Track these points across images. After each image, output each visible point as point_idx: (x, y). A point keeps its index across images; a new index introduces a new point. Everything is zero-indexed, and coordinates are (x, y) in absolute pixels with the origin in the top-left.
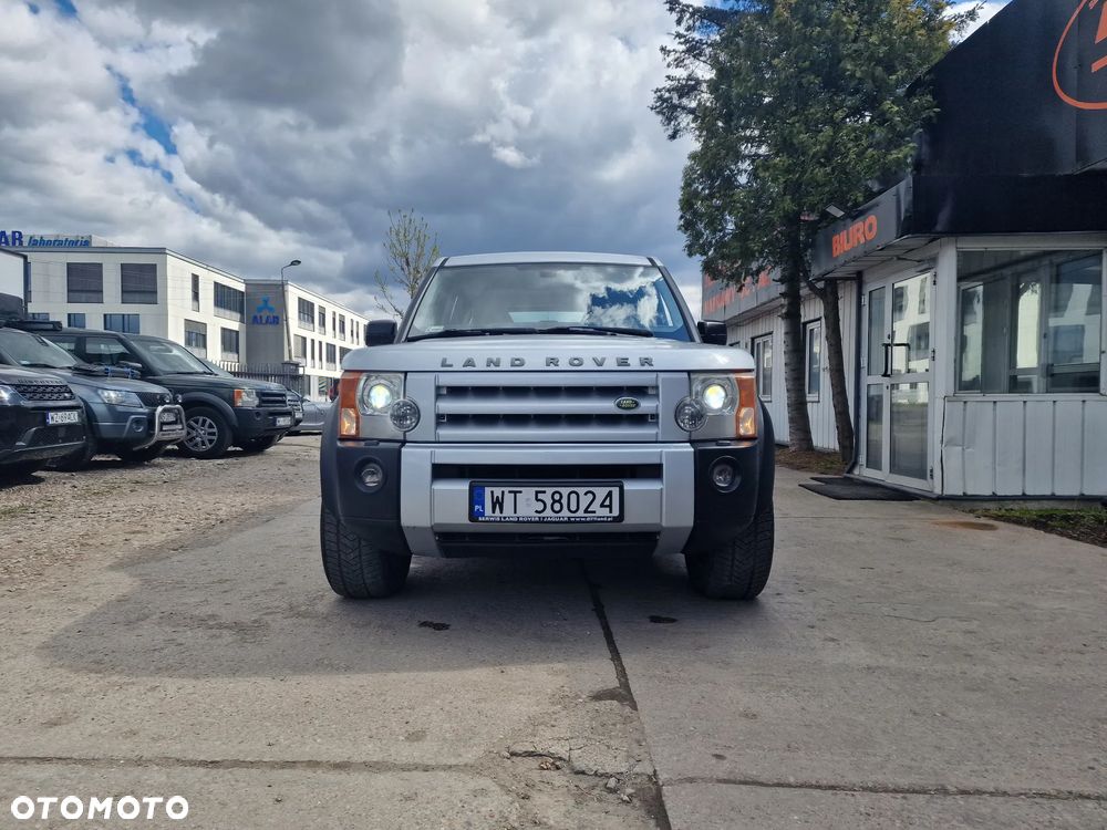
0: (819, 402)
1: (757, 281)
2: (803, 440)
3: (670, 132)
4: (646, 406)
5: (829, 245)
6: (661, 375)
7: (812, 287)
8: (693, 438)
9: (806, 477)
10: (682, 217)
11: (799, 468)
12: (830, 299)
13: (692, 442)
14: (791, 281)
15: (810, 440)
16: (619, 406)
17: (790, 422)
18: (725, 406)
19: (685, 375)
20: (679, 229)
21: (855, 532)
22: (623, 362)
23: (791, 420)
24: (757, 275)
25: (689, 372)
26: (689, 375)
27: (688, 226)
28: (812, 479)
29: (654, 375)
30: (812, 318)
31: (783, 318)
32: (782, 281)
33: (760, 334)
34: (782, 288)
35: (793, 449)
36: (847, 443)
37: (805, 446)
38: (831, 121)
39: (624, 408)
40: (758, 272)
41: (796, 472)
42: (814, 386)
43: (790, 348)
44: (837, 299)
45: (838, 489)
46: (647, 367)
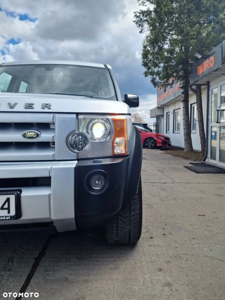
0: (196, 133)
1: (172, 87)
2: (189, 147)
3: (140, 30)
4: (45, 136)
5: (196, 70)
6: (57, 116)
7: (192, 90)
8: (79, 157)
9: (187, 163)
10: (143, 62)
11: (187, 158)
12: (199, 94)
13: (78, 160)
14: (186, 88)
15: (192, 147)
16: (24, 136)
17: (185, 141)
18: (104, 136)
19: (75, 116)
20: (142, 65)
21: (201, 191)
22: (30, 106)
23: (185, 140)
24: (172, 85)
25: (77, 114)
26: (77, 116)
27: (145, 65)
28: (190, 163)
29: (52, 115)
30: (194, 102)
31: (182, 102)
32: (182, 88)
33: (176, 109)
34: (182, 91)
35: (185, 151)
36: (204, 149)
37: (190, 150)
38: (199, 22)
39: (28, 138)
40: (172, 84)
41: (185, 160)
42: (194, 128)
43: (185, 113)
44: (201, 94)
45: (198, 168)
46: (46, 110)
